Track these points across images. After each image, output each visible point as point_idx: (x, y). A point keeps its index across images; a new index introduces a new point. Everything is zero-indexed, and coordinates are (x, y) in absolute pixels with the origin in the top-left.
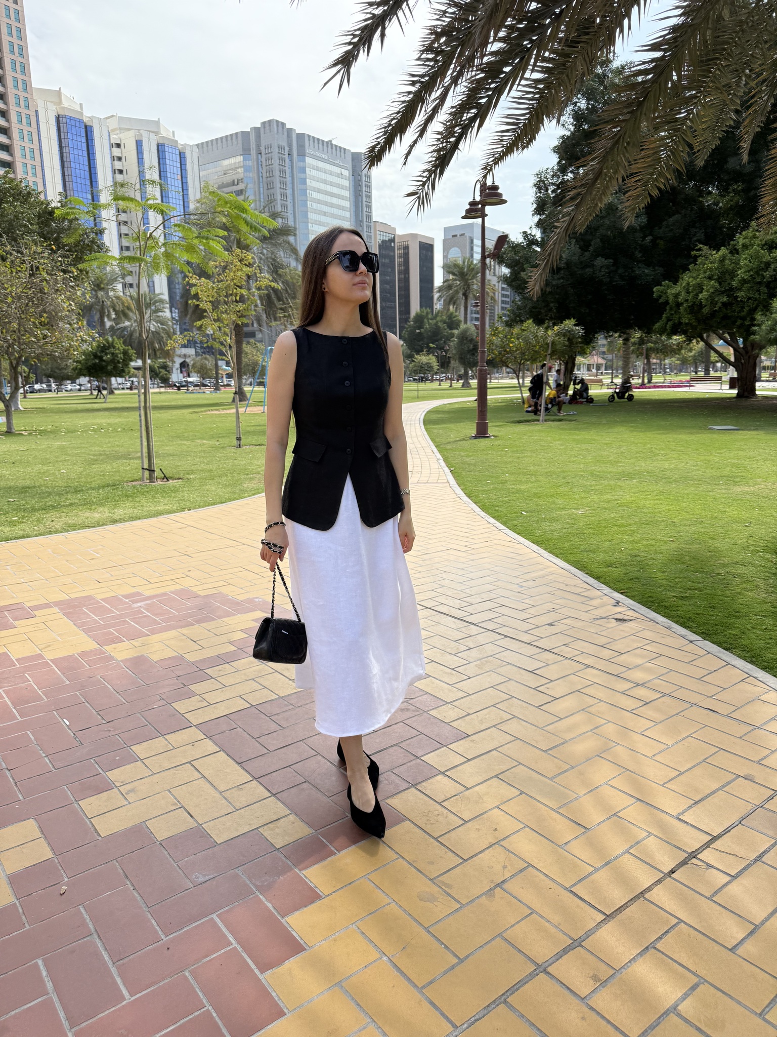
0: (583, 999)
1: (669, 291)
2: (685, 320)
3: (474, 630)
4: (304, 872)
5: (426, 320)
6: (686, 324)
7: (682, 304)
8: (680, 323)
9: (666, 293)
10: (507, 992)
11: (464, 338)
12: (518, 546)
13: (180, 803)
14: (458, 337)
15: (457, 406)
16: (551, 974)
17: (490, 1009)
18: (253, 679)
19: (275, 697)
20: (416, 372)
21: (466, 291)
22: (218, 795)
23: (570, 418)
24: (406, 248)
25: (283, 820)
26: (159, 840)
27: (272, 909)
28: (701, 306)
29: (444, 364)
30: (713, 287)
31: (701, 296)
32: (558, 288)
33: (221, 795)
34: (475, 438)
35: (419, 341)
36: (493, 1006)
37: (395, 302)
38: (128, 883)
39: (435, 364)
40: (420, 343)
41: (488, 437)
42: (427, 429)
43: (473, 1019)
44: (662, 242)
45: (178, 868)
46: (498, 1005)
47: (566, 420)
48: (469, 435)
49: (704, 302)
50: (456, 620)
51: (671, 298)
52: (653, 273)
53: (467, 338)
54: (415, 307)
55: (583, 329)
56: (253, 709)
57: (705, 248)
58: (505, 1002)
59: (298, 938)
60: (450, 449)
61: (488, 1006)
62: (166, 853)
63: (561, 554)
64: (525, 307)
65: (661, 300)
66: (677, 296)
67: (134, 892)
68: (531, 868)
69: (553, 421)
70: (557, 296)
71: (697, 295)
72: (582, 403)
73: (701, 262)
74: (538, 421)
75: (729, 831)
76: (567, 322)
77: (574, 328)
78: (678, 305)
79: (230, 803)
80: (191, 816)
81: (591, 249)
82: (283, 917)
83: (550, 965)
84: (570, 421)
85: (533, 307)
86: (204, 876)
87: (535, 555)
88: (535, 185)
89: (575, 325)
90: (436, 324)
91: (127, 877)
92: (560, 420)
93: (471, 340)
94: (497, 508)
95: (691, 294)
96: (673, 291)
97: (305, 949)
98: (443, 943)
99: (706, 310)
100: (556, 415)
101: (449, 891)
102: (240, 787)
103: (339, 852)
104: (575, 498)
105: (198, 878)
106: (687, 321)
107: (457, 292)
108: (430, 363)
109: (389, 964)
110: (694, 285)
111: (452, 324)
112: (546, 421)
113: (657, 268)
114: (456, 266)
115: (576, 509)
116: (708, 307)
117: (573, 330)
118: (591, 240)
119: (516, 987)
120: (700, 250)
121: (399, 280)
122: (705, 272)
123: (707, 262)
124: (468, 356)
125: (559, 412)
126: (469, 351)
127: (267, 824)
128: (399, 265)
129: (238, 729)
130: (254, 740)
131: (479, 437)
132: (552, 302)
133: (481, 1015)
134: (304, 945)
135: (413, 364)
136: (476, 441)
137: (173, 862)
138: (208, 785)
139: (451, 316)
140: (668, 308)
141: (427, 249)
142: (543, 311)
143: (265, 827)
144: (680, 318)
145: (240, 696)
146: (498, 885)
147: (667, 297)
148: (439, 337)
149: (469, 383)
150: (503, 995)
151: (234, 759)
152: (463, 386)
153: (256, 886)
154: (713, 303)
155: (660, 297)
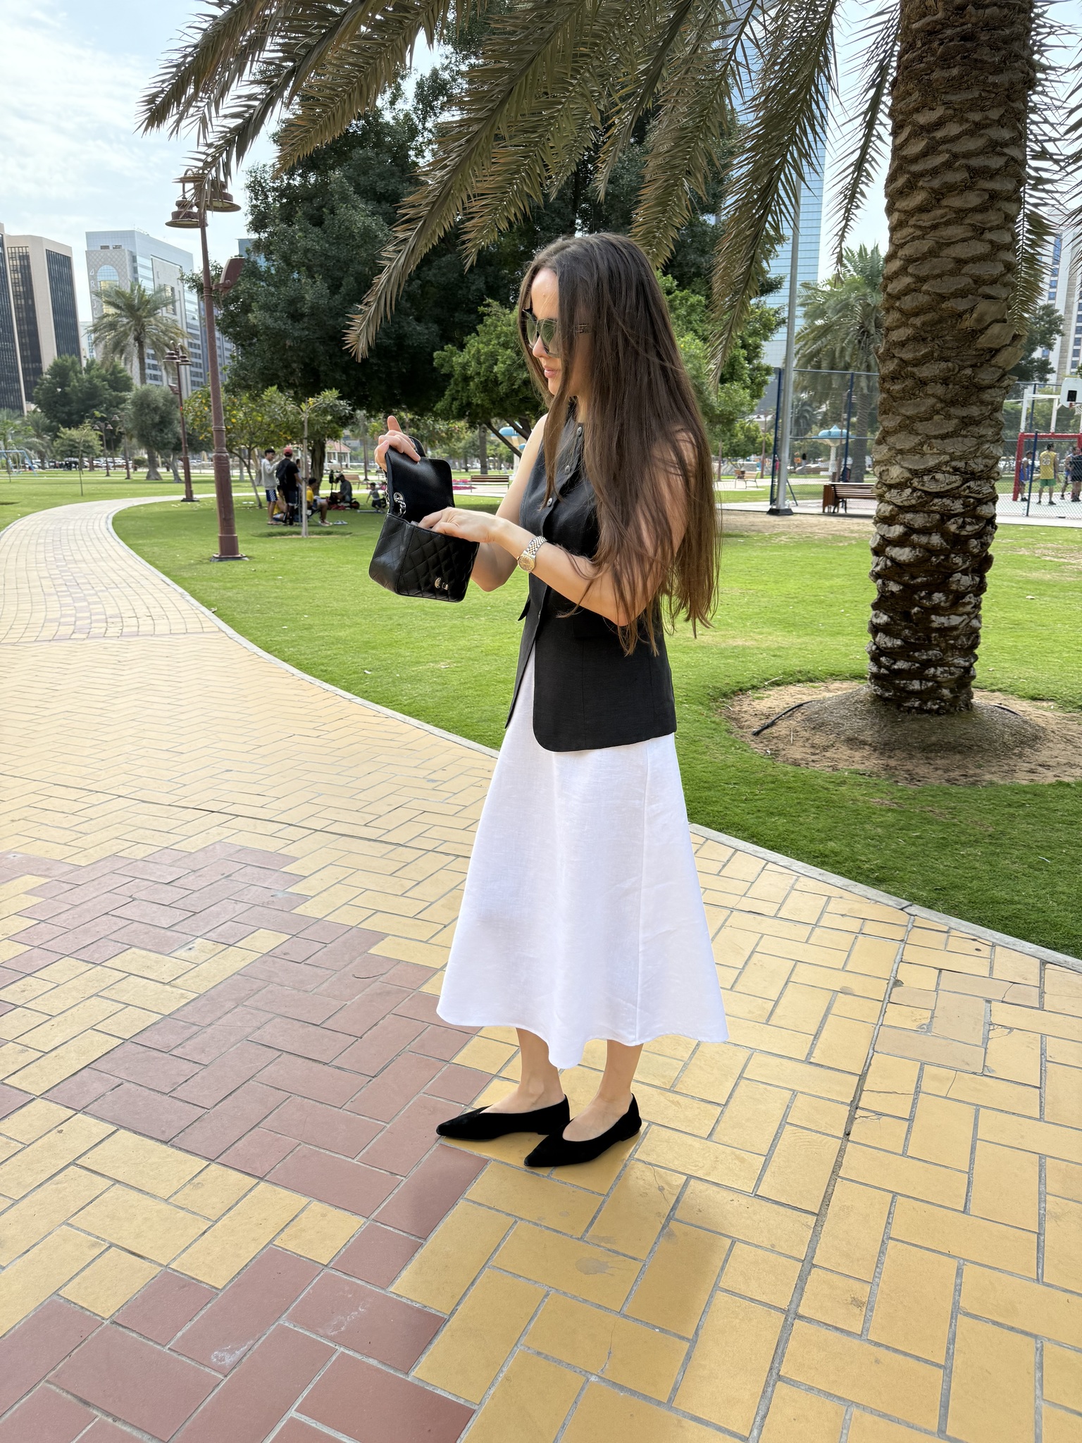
0: (861, 1336)
1: (454, 359)
2: (477, 400)
3: (408, 855)
4: (392, 1289)
5: (72, 374)
6: (477, 405)
7: (472, 378)
8: (469, 404)
9: (450, 361)
10: (773, 1362)
11: (144, 404)
12: (389, 721)
13: (104, 1240)
14: (134, 403)
15: (157, 509)
16: (806, 1318)
17: (769, 1394)
18: (96, 995)
19: (157, 1017)
20: (64, 454)
21: (140, 334)
22: (163, 1206)
23: (342, 530)
24: (25, 258)
25: (303, 1215)
26: (106, 1315)
27: (380, 1366)
28: (496, 382)
29: (112, 442)
30: (510, 357)
31: (496, 369)
32: (302, 341)
33: (169, 1203)
34: (221, 559)
35: (63, 406)
36: (770, 1389)
37: (14, 341)
38: (95, 1412)
39: (97, 444)
40: (67, 409)
41: (239, 558)
42: (130, 546)
43: (758, 1419)
44: (432, 290)
45: (175, 1355)
46: (774, 1385)
47: (337, 533)
48: (207, 556)
49: (500, 377)
50: (371, 843)
51: (458, 369)
52: (426, 331)
53: (148, 406)
54: (49, 354)
55: (350, 405)
56: (129, 1046)
57: (495, 303)
58: (780, 1378)
59: (450, 1397)
60: (191, 578)
61: (764, 1392)
62: (134, 1335)
63: (453, 728)
64: (253, 365)
65: (443, 371)
66: (465, 366)
67: (118, 1425)
68: (692, 1182)
69: (319, 534)
70: (301, 354)
71: (491, 367)
72: (344, 508)
73: (492, 323)
74: (299, 533)
75: (870, 1064)
76: (327, 393)
77: (337, 402)
78: (466, 379)
79: (194, 1213)
80: (139, 1256)
81: (342, 290)
82: (407, 1373)
83: (798, 1306)
84: (343, 534)
85: (265, 368)
86: (231, 1351)
87: (423, 733)
88: (248, 187)
89: (340, 398)
90: (90, 381)
91: (86, 1403)
92: (329, 533)
93: (156, 409)
94: (323, 668)
95: (484, 366)
96: (460, 360)
97: (474, 1412)
98: (655, 1327)
99: (503, 389)
100: (318, 525)
101: (615, 1248)
102: (196, 1181)
103: (425, 1239)
104: (422, 647)
105: (222, 1359)
106: (479, 402)
107: (125, 334)
108: (88, 442)
109: (603, 1384)
110: (485, 353)
111: (119, 383)
112: (310, 533)
113: (430, 325)
114: (119, 294)
115: (436, 662)
116: (505, 384)
117: (336, 405)
118: (342, 278)
119: (779, 1351)
120: (488, 305)
121: (17, 308)
122: (498, 337)
123: (499, 324)
124: (153, 434)
125: (323, 522)
126: (154, 425)
127: (282, 1230)
128: (14, 284)
129: (126, 1085)
130: (166, 1097)
131: (227, 559)
132: (295, 362)
133: (763, 1408)
134: (468, 1405)
135: (59, 441)
136: (222, 564)
137: (158, 1347)
138: (135, 1194)
139: (115, 371)
140: (452, 381)
141: (60, 265)
142: (280, 374)
143: (283, 1235)
144: (468, 397)
145: (92, 1028)
146: (669, 1218)
147: (452, 367)
148: (96, 402)
149: (157, 474)
150: (771, 1369)
151: (152, 1138)
152: (148, 477)
153: (332, 1339)
154: (511, 380)
155: (442, 366)
